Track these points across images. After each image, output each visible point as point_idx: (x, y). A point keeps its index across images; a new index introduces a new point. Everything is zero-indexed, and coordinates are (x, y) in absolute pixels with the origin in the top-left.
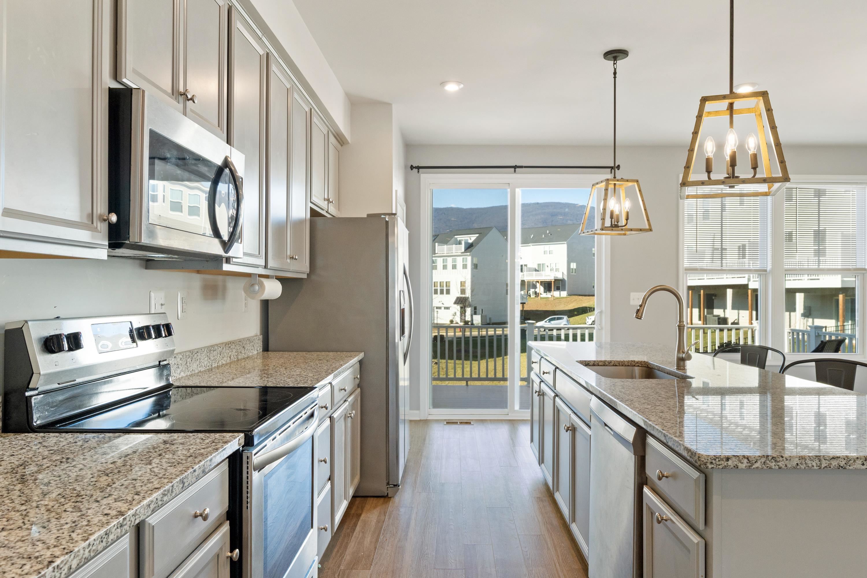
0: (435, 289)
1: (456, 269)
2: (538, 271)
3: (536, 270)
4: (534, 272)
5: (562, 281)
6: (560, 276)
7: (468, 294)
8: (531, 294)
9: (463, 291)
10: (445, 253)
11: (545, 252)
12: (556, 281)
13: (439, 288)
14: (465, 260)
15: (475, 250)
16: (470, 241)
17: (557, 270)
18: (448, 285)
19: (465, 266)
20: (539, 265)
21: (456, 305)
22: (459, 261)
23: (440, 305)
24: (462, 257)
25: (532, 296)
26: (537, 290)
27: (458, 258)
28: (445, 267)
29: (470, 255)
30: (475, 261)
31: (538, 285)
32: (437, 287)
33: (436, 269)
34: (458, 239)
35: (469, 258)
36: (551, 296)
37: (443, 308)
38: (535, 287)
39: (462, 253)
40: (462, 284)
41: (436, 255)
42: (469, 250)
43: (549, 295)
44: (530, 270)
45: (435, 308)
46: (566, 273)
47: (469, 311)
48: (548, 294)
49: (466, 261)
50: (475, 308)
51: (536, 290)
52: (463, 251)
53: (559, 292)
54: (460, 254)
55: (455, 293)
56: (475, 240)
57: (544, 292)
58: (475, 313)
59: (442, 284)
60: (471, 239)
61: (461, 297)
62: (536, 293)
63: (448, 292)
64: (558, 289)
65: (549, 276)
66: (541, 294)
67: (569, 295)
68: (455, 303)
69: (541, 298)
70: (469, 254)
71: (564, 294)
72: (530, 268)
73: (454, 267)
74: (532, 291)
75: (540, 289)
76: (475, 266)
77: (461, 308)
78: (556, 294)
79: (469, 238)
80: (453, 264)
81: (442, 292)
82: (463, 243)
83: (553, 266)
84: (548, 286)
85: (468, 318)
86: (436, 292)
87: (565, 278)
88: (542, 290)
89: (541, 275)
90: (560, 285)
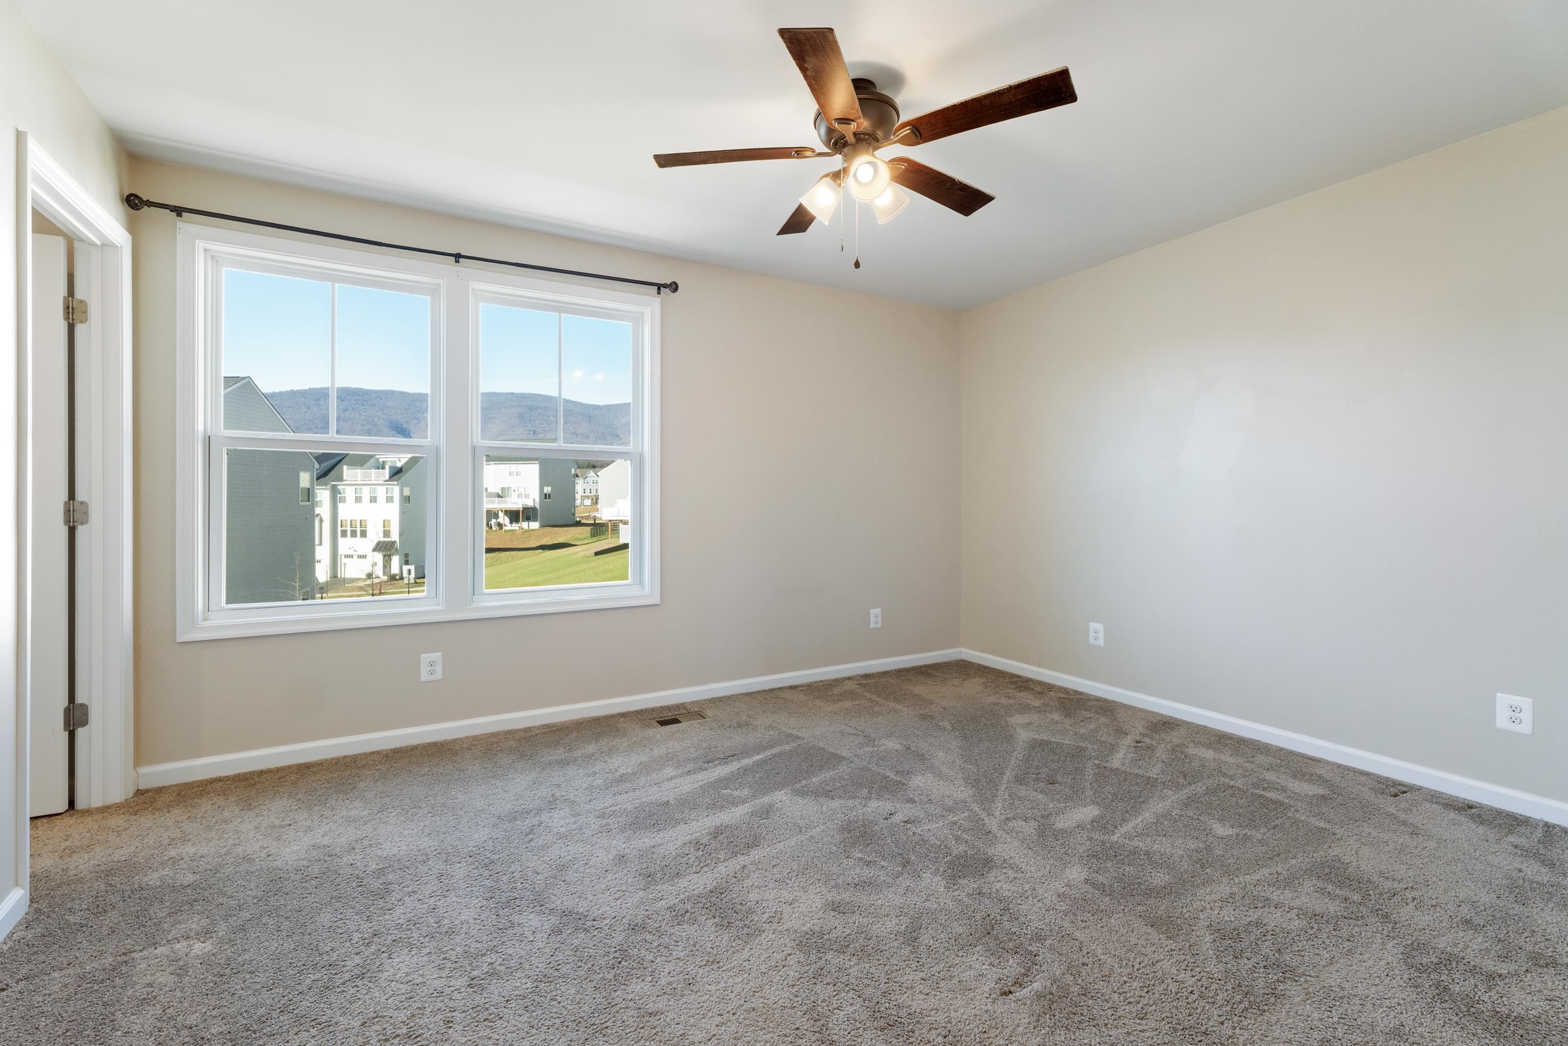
0: (342, 531)
1: (376, 502)
2: (502, 497)
3: (499, 496)
4: (496, 499)
5: (534, 509)
6: (530, 503)
7: (395, 536)
8: (493, 525)
9: (387, 533)
10: (359, 479)
11: (510, 474)
12: (526, 509)
13: (349, 529)
14: (389, 490)
15: (406, 477)
16: (399, 465)
17: (527, 496)
18: (363, 524)
19: (390, 500)
20: (503, 489)
21: (375, 553)
22: (381, 492)
23: (350, 552)
24: (384, 488)
25: (494, 529)
26: (501, 520)
27: (379, 488)
28: (358, 500)
29: (398, 484)
30: (407, 492)
31: (501, 514)
32: (346, 526)
33: (345, 502)
34: (381, 460)
35: (397, 489)
36: (518, 528)
37: (355, 557)
38: (497, 517)
39: (386, 481)
40: (386, 523)
41: (344, 483)
42: (396, 477)
43: (515, 526)
44: (491, 495)
45: (343, 557)
46: (537, 500)
47: (396, 561)
48: (513, 525)
49: (392, 493)
50: (406, 555)
51: (498, 520)
52: (387, 478)
53: (527, 523)
54: (382, 482)
55: (375, 535)
56: (406, 463)
57: (511, 523)
58: (407, 563)
59: (353, 524)
60: (400, 461)
61: (384, 542)
62: (499, 524)
63: (364, 534)
64: (528, 519)
65: (516, 503)
66: (505, 525)
67: (542, 526)
68: (374, 550)
69: (506, 531)
70: (395, 483)
71: (535, 525)
72: (490, 493)
73: (373, 500)
74: (493, 521)
75: (503, 519)
76: (406, 500)
77: (384, 556)
78: (525, 525)
79: (397, 459)
80: (372, 495)
81: (354, 534)
82: (387, 467)
83: (522, 491)
84: (514, 516)
85: (395, 569)
86: (344, 534)
87: (538, 506)
88: (507, 520)
89: (505, 502)
90: (528, 514)
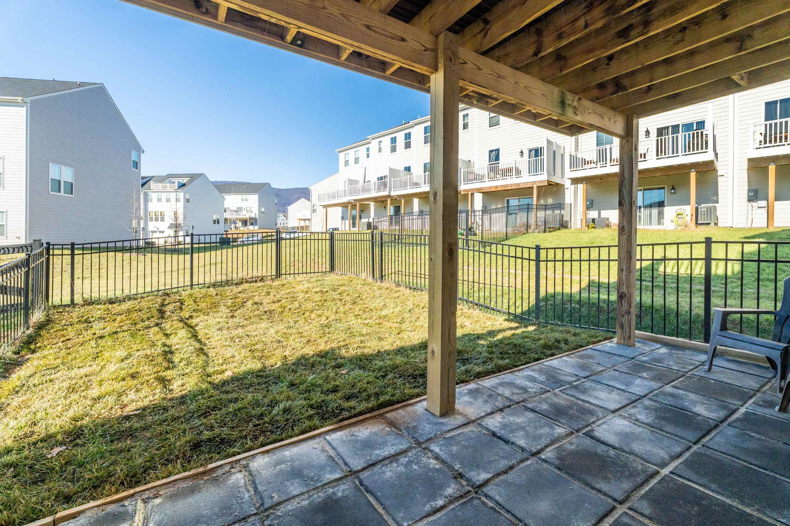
0: (150, 217)
1: (170, 201)
2: (237, 212)
4: (235, 213)
5: (255, 219)
6: (253, 215)
9: (176, 218)
10: (160, 189)
11: (242, 200)
12: (251, 218)
13: (154, 216)
15: (186, 188)
17: (251, 212)
18: (162, 214)
19: (178, 200)
20: (238, 208)
21: (169, 230)
22: (173, 196)
23: (155, 229)
24: (175, 194)
25: (233, 229)
26: (237, 225)
27: (172, 194)
28: (159, 200)
29: (182, 192)
30: (187, 197)
31: (238, 222)
32: (152, 215)
33: (152, 201)
34: (172, 180)
35: (182, 195)
36: (247, 229)
37: (158, 232)
38: (235, 222)
39: (176, 190)
40: (175, 213)
41: (152, 191)
42: (182, 188)
44: (231, 211)
45: (151, 231)
46: (257, 213)
47: (181, 233)
48: (245, 227)
49: (179, 196)
50: (187, 232)
52: (176, 188)
53: (253, 226)
54: (174, 191)
55: (169, 220)
56: (186, 182)
57: (242, 226)
58: (187, 236)
59: (157, 213)
60: (183, 181)
61: (175, 223)
62: (236, 227)
63: (163, 220)
64: (252, 224)
65: (245, 215)
66: (240, 228)
67: (260, 229)
68: (169, 228)
69: (240, 230)
71: (256, 228)
73: (168, 200)
74: (233, 226)
75: (239, 224)
76: (187, 201)
77: (175, 231)
78: (251, 228)
79: (181, 180)
80: (167, 198)
81: (157, 220)
82: (176, 183)
83: (249, 209)
84: (245, 223)
86: (151, 220)
87: (257, 217)
88: (240, 224)
89: (240, 215)
90: (253, 222)
